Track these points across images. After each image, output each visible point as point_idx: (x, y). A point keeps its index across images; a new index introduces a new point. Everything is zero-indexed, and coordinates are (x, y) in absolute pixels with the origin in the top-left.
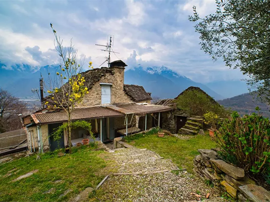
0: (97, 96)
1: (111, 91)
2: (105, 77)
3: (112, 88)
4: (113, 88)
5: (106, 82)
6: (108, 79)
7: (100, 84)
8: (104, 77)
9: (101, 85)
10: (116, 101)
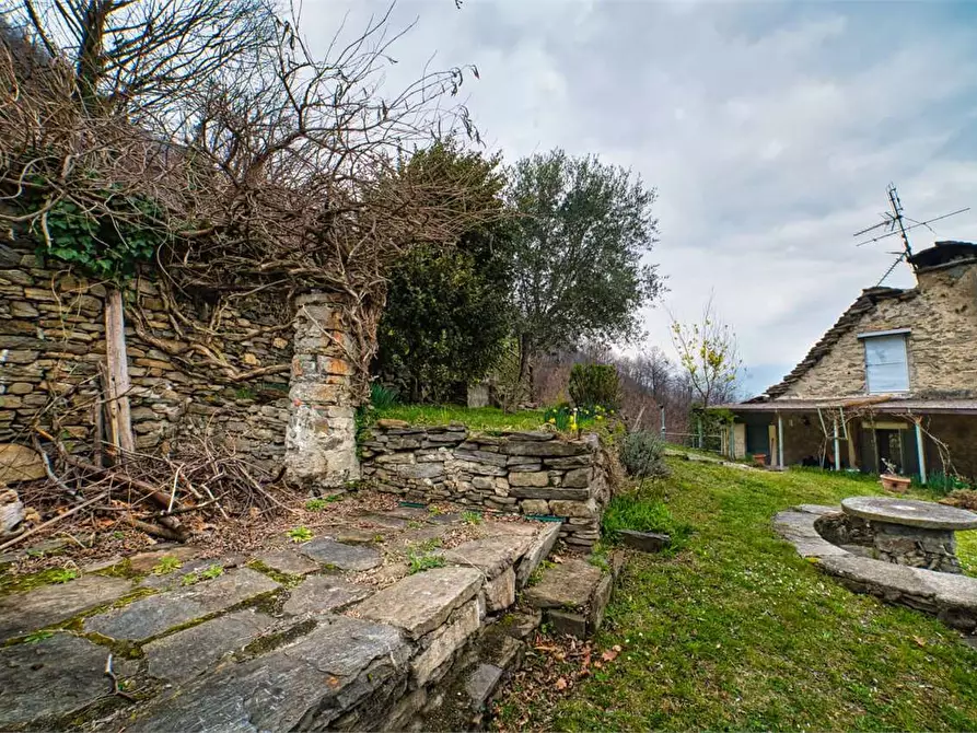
0: (851, 370)
1: (908, 352)
2: (875, 315)
3: (911, 342)
4: (915, 341)
5: (880, 329)
6: (887, 318)
7: (859, 339)
8: (871, 315)
9: (862, 340)
10: (936, 383)
